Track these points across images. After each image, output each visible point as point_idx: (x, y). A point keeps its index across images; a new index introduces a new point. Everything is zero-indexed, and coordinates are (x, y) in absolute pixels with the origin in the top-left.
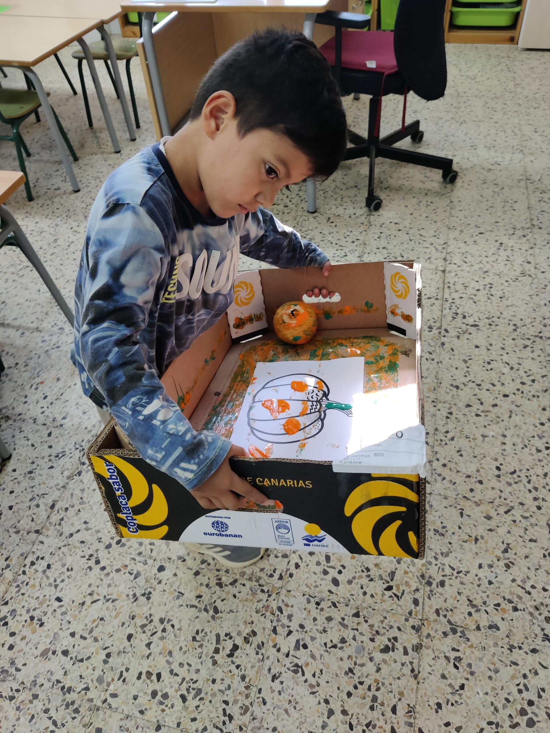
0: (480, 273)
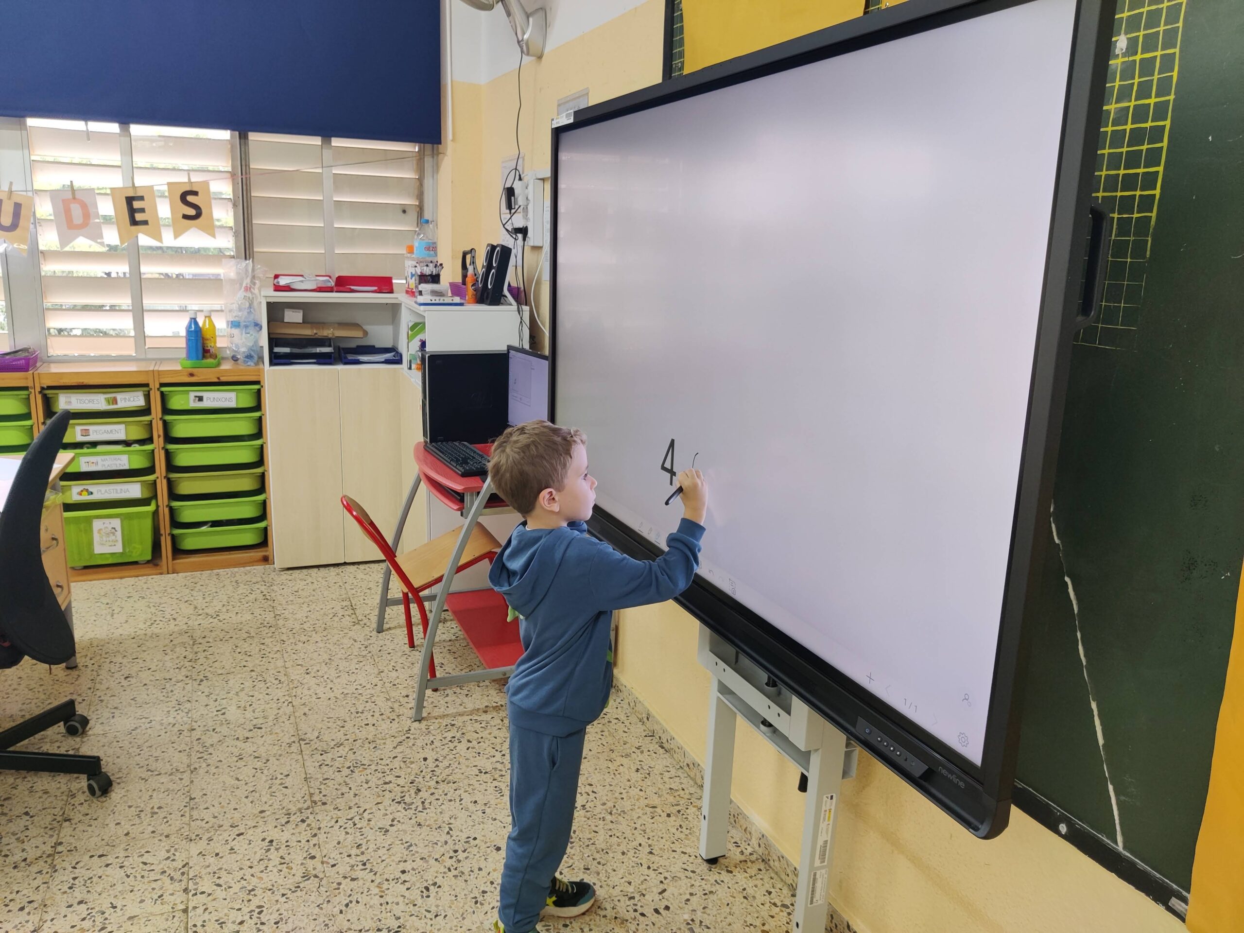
0: (243, 895)
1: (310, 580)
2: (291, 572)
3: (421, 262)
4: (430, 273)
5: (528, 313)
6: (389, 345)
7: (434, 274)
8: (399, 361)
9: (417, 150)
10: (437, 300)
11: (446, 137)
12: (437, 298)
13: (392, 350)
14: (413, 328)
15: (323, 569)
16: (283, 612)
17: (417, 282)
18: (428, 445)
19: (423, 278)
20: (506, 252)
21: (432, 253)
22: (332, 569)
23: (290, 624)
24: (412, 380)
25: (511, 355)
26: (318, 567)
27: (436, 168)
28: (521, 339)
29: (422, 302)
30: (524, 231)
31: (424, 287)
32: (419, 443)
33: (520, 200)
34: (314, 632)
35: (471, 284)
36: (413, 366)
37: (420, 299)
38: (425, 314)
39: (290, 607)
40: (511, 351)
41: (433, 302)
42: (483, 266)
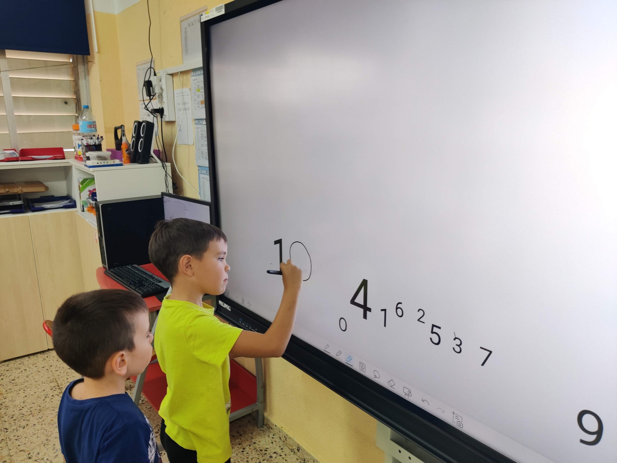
1: (23, 368)
2: (8, 363)
3: (86, 136)
4: (94, 144)
5: (170, 167)
6: (65, 194)
7: (97, 143)
8: (74, 206)
9: (71, 61)
10: (103, 163)
11: (93, 50)
12: (102, 162)
13: (68, 197)
14: (82, 183)
15: (33, 356)
16: (4, 400)
17: (84, 150)
18: (108, 271)
19: (89, 148)
20: (150, 126)
21: (93, 129)
22: (39, 355)
23: (10, 412)
24: (87, 220)
25: (165, 199)
26: (28, 355)
27: (87, 72)
28: (167, 186)
29: (91, 165)
30: (161, 111)
31: (89, 154)
32: (99, 268)
33: (157, 90)
34: (31, 416)
35: (126, 150)
36: (86, 209)
37: (89, 163)
38: (94, 174)
39: (10, 395)
40: (164, 196)
41: (100, 164)
42: (133, 137)
